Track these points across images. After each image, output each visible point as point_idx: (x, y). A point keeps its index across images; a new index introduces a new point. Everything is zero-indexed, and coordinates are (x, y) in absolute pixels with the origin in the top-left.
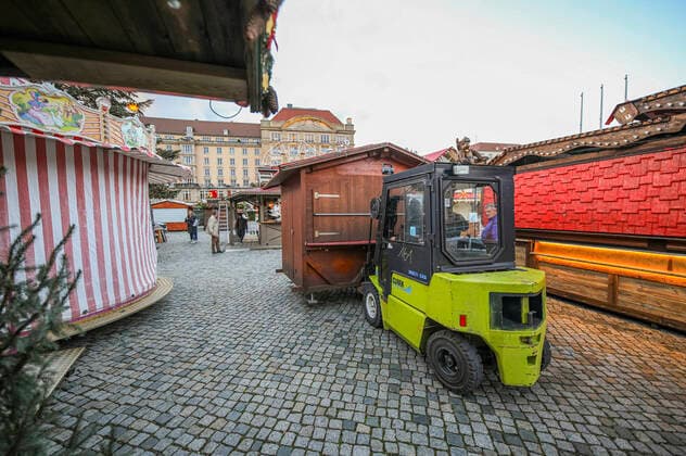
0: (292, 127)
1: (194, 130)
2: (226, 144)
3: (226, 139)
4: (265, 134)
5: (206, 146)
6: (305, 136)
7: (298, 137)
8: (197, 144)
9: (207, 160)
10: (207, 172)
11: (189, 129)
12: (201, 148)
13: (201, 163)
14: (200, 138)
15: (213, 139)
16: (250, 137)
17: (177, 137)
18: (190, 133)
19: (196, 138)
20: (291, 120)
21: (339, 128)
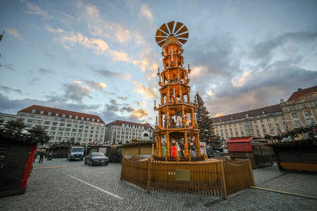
0: (303, 101)
1: (249, 115)
2: (264, 118)
3: (264, 116)
4: (284, 109)
5: (255, 120)
8: (251, 120)
9: (257, 126)
10: (258, 131)
11: (247, 115)
12: (253, 122)
13: (254, 128)
14: (252, 118)
15: (258, 117)
16: (277, 112)
17: (242, 119)
18: (247, 117)
19: (250, 118)
20: (300, 98)
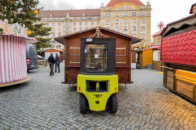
0: (116, 9)
1: (70, 15)
2: (84, 20)
3: (84, 18)
4: (102, 14)
5: (75, 22)
6: (123, 14)
7: (119, 14)
8: (71, 21)
11: (68, 14)
12: (73, 23)
14: (72, 18)
15: (78, 18)
16: (95, 16)
17: (63, 19)
18: (68, 16)
19: (71, 18)
20: (116, 5)
21: (142, 7)
